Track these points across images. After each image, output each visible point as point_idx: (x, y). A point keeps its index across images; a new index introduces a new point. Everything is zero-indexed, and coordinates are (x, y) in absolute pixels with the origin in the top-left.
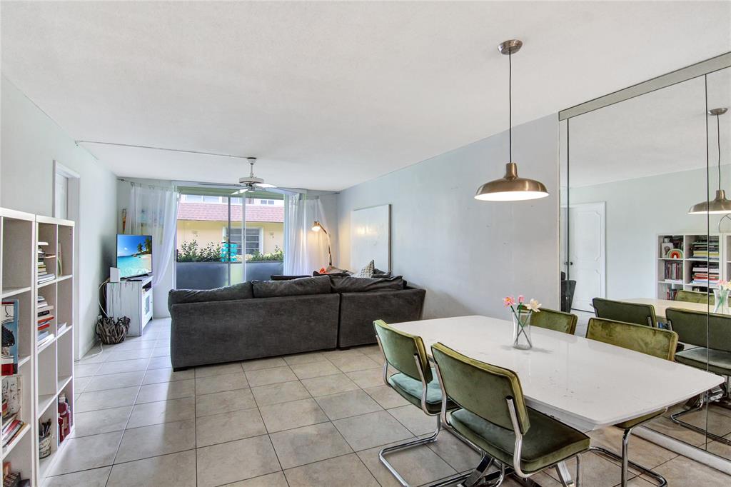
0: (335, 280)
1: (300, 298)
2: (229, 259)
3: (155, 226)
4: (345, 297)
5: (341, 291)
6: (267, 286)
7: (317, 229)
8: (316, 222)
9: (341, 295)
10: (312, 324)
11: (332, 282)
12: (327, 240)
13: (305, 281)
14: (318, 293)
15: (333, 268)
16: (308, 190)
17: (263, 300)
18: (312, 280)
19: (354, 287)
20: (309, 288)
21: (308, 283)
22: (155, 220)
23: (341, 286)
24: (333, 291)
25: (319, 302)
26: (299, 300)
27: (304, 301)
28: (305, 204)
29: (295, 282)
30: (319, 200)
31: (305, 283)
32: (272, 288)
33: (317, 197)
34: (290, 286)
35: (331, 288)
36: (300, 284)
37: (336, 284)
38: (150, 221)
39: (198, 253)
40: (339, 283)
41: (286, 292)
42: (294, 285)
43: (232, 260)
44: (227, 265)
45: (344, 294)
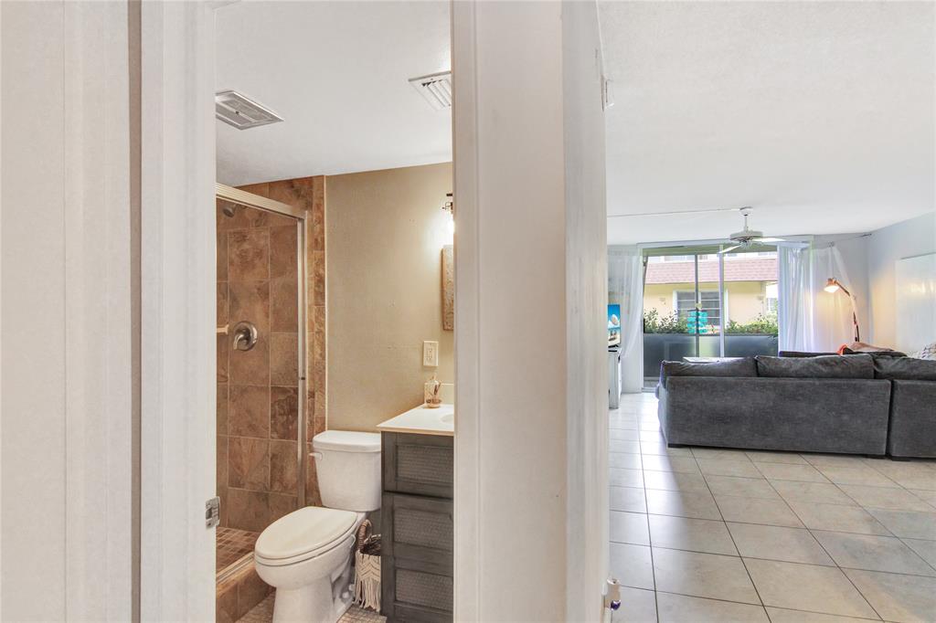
0: (880, 361)
1: (827, 381)
2: (698, 331)
3: (622, 294)
4: (902, 387)
5: (892, 377)
6: (776, 364)
7: (833, 289)
8: (830, 280)
9: (893, 382)
10: (845, 417)
11: (876, 363)
12: (850, 304)
13: (832, 360)
14: (854, 378)
15: (864, 345)
16: (815, 236)
17: (772, 380)
18: (843, 360)
19: (915, 372)
20: (838, 369)
21: (836, 363)
22: (623, 287)
23: (893, 370)
24: (877, 376)
25: (858, 390)
26: (825, 384)
27: (833, 386)
28: (811, 256)
29: (816, 361)
30: (834, 248)
31: (833, 363)
32: (783, 366)
33: (832, 244)
34: (809, 365)
35: (875, 371)
36: (825, 363)
37: (884, 367)
38: (617, 290)
39: (658, 323)
40: (888, 365)
41: (804, 372)
42: (816, 365)
43: (701, 333)
44: (695, 337)
45: (899, 382)
